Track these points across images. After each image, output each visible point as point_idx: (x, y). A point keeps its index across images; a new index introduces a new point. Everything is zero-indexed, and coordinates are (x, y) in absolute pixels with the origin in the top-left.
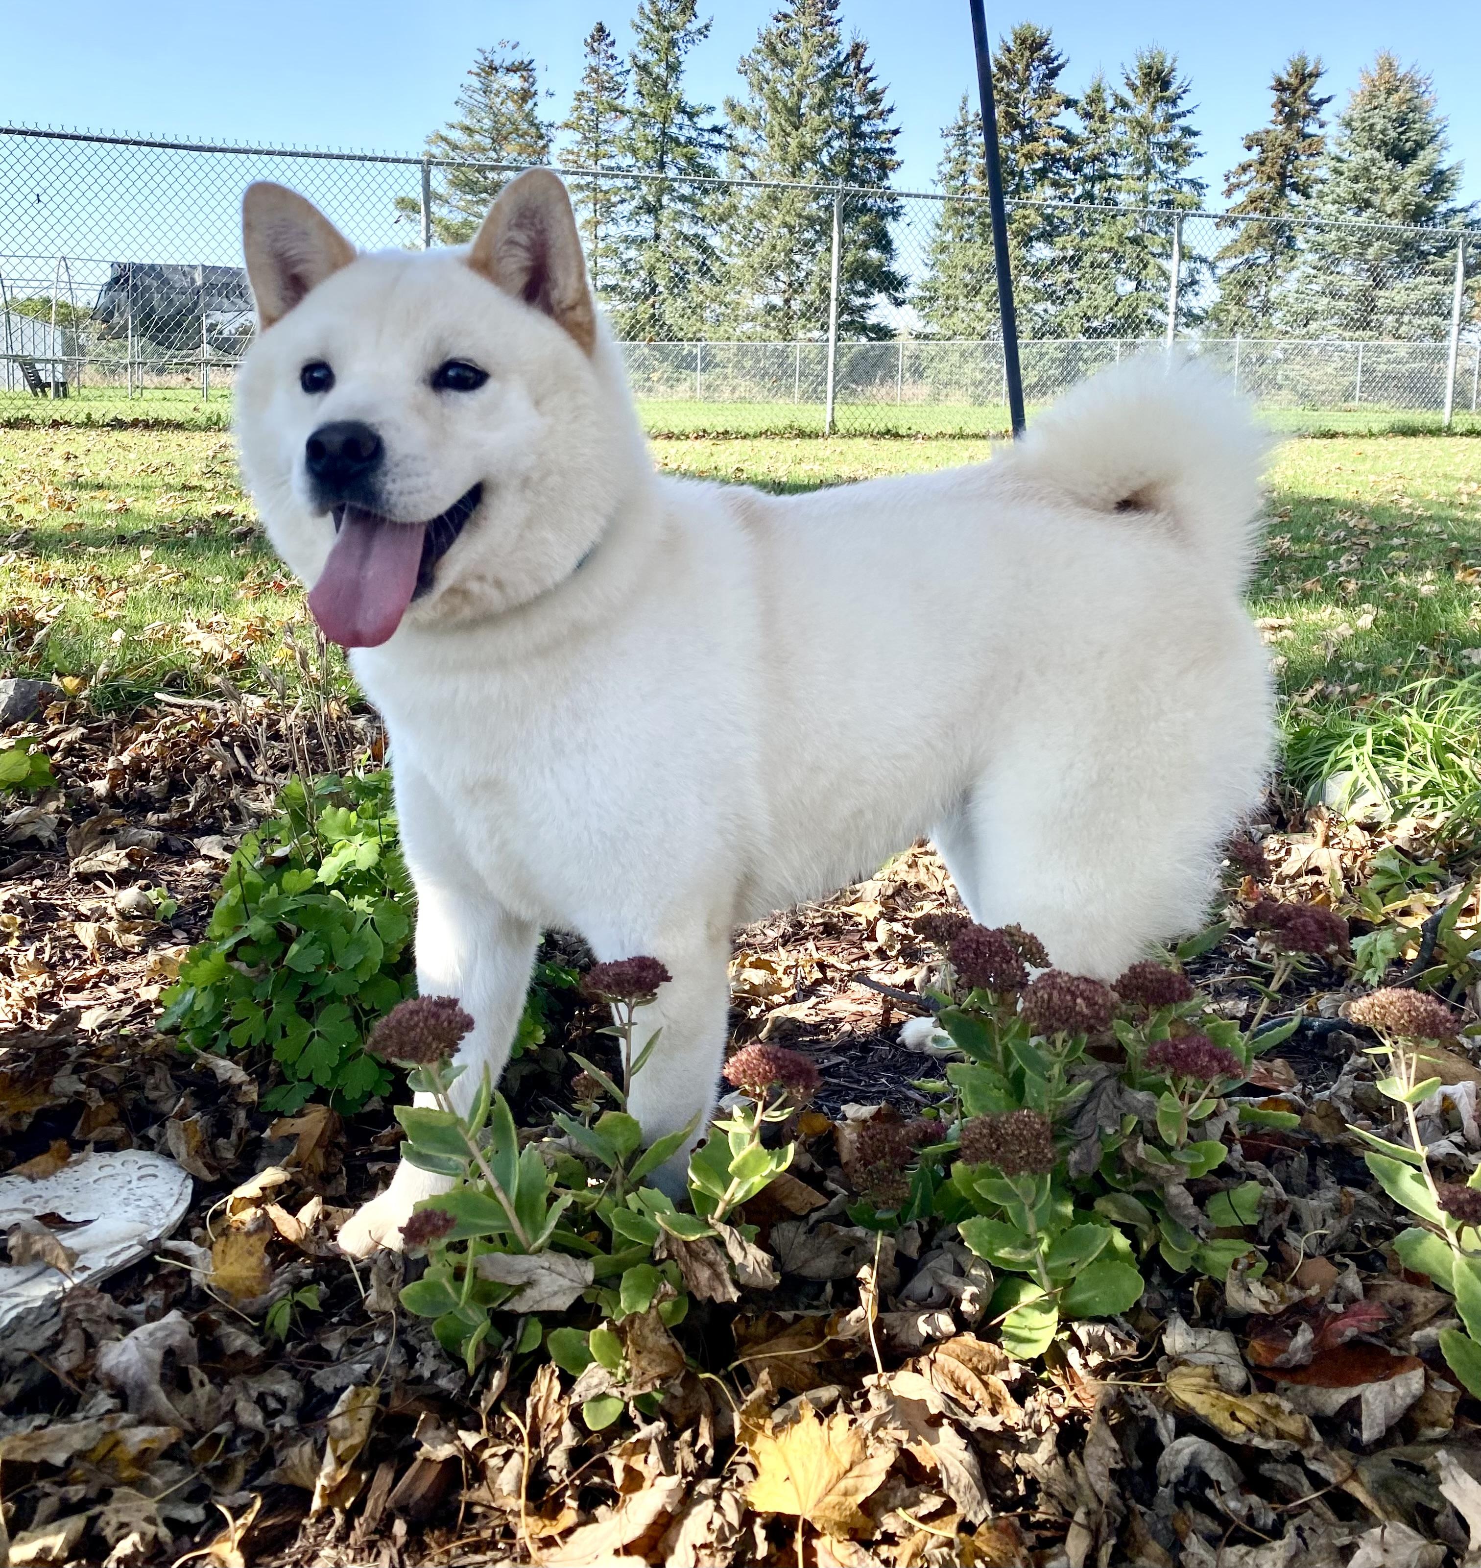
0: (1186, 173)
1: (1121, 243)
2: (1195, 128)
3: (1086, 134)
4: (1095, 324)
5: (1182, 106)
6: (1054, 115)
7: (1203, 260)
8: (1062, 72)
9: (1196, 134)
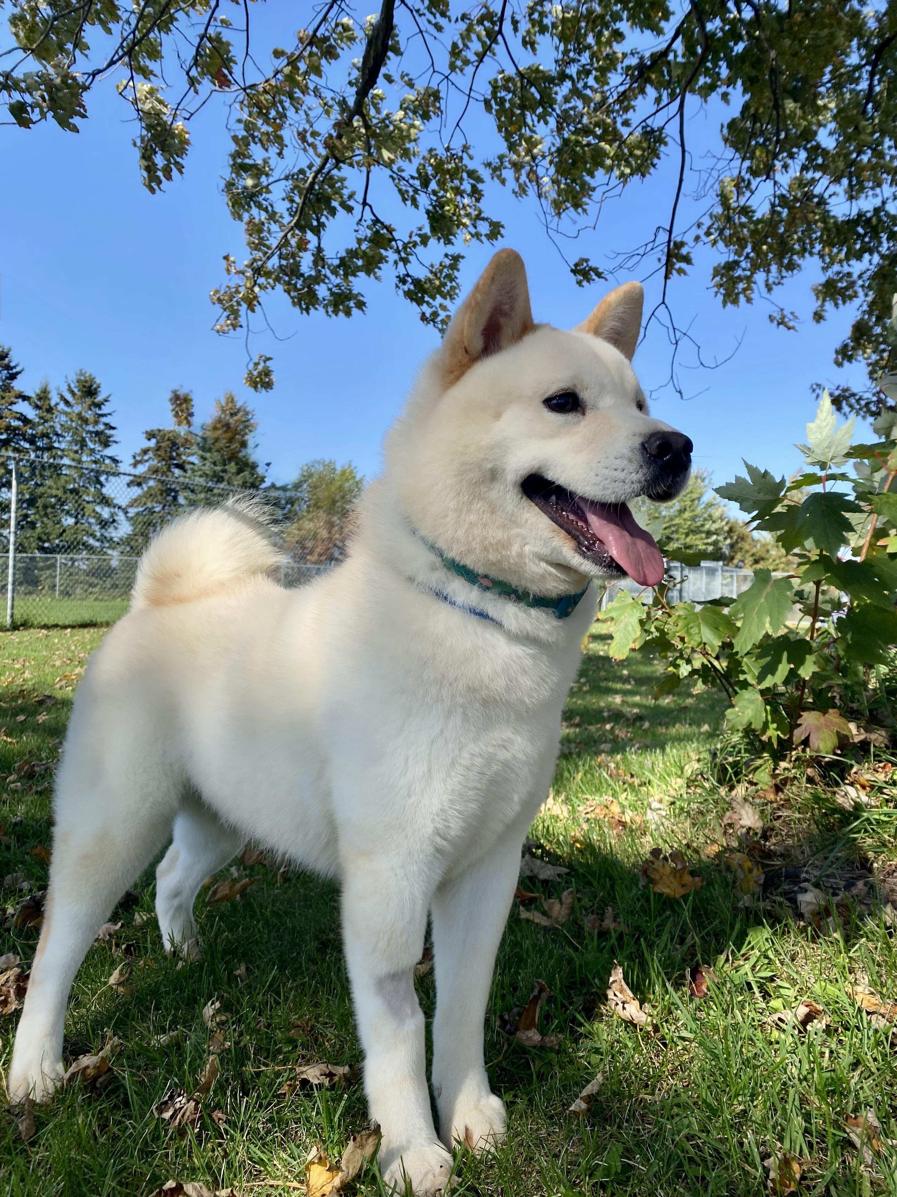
0: (108, 452)
1: (65, 492)
2: (113, 425)
3: (37, 420)
4: (46, 545)
5: (105, 410)
6: (12, 403)
7: (119, 508)
8: (19, 376)
9: (114, 428)
